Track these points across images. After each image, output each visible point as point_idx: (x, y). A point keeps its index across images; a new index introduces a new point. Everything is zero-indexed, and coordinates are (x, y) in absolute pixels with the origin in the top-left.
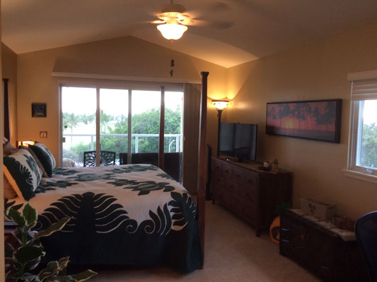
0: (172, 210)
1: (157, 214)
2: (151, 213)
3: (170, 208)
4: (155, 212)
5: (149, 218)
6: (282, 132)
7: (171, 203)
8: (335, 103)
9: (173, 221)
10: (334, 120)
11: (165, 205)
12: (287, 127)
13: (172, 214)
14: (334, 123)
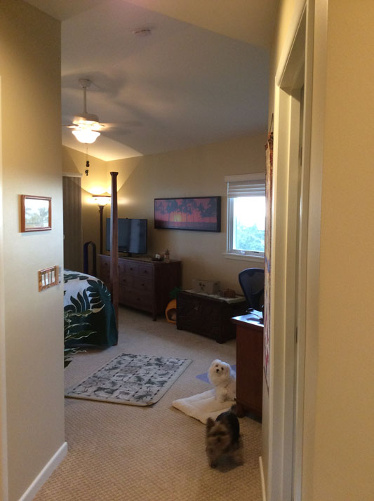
0: (90, 295)
1: (77, 299)
2: (72, 299)
3: (88, 293)
4: (75, 297)
5: (71, 303)
6: (171, 226)
7: (88, 289)
8: (216, 200)
9: (91, 305)
10: (215, 214)
11: (84, 291)
12: (175, 221)
13: (90, 299)
14: (216, 216)
